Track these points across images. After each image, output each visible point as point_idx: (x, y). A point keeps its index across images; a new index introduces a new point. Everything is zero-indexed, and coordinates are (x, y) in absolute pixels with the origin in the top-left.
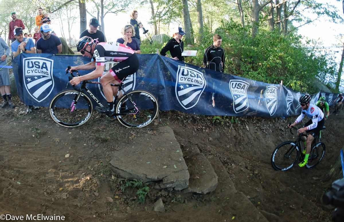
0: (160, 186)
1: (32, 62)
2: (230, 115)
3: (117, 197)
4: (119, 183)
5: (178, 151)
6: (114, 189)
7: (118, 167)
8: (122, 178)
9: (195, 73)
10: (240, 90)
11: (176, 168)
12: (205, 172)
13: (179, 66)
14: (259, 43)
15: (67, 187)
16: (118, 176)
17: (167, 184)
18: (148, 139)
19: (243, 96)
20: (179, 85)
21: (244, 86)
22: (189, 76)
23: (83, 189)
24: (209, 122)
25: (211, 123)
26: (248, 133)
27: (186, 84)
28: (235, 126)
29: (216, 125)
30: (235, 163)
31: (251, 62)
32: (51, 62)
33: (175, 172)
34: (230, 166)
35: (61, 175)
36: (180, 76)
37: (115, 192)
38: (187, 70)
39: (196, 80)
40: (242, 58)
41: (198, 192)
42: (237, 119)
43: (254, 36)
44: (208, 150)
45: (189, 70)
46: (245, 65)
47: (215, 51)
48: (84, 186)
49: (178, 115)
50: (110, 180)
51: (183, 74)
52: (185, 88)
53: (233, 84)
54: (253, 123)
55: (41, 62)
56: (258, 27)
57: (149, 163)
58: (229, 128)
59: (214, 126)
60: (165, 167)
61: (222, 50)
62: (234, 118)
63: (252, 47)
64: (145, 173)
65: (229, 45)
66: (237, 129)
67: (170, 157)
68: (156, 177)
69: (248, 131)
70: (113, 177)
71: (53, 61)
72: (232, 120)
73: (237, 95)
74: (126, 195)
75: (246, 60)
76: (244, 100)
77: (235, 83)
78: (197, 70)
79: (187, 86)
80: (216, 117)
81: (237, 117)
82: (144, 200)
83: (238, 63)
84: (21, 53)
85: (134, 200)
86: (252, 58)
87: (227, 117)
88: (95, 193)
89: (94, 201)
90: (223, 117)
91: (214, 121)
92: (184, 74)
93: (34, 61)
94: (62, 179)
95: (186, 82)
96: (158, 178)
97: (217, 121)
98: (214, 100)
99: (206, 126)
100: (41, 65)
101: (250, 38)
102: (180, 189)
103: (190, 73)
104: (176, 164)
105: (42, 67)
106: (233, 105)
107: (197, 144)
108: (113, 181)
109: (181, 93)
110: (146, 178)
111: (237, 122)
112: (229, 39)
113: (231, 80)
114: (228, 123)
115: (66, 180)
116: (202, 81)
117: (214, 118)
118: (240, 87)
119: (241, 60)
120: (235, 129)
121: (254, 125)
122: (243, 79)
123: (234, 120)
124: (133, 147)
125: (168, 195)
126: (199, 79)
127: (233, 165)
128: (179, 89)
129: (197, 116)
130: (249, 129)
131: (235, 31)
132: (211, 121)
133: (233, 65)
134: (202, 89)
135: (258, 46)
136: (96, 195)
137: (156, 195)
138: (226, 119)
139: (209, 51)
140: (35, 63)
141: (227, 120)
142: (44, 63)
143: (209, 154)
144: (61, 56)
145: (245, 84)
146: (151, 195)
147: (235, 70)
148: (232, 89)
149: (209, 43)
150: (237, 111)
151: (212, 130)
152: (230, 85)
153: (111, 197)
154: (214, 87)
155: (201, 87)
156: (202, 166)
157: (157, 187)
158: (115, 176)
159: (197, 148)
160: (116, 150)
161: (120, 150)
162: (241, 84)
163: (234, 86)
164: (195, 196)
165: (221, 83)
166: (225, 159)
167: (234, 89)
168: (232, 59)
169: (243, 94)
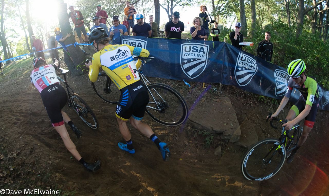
0: (220, 137)
1: (130, 42)
2: (272, 97)
3: (191, 142)
4: (193, 132)
5: (234, 115)
6: (189, 136)
7: (193, 121)
8: (195, 128)
9: (251, 60)
10: (282, 78)
11: (232, 126)
12: (250, 133)
13: (239, 53)
14: (301, 43)
15: (157, 132)
16: (193, 127)
17: (226, 136)
18: (213, 104)
19: (284, 83)
20: (237, 67)
21: (286, 76)
22: (246, 62)
23: (168, 134)
24: (256, 99)
25: (257, 101)
26: (283, 115)
27: (243, 67)
28: (274, 106)
29: (260, 103)
30: (270, 134)
31: (292, 58)
32: (145, 42)
33: (231, 128)
34: (266, 135)
35: (152, 124)
36: (240, 60)
37: (190, 138)
38: (245, 57)
39: (250, 66)
40: (285, 53)
41: (244, 146)
42: (277, 101)
43: (298, 36)
44: (253, 119)
45: (246, 57)
46: (287, 60)
47: (267, 45)
48: (169, 132)
49: (234, 90)
50: (188, 129)
51: (241, 59)
52: (242, 70)
53: (277, 73)
54: (288, 108)
55: (137, 43)
56: (302, 29)
57: (215, 120)
58: (270, 107)
59: (259, 103)
60: (226, 124)
61: (272, 44)
62: (274, 100)
63: (295, 46)
64: (212, 126)
65: (277, 41)
66: (275, 109)
67: (228, 118)
68: (219, 130)
69: (283, 112)
70: (189, 128)
71: (146, 42)
72: (273, 101)
73: (279, 82)
74: (197, 141)
75: (289, 55)
76: (284, 87)
77: (279, 72)
78: (252, 57)
79: (244, 69)
80: (261, 96)
81: (276, 100)
82: (209, 145)
83: (282, 57)
84: (121, 36)
85: (202, 145)
86: (294, 55)
87: (269, 98)
88: (176, 137)
89: (175, 143)
90: (266, 97)
91: (259, 99)
92: (243, 59)
93: (131, 41)
94: (153, 127)
95: (243, 65)
96: (220, 131)
97: (262, 99)
98: (261, 83)
99: (253, 102)
100: (137, 44)
101: (294, 37)
102: (233, 141)
103: (247, 59)
104: (232, 123)
105: (138, 46)
106: (275, 89)
107: (246, 114)
108: (189, 130)
109: (239, 73)
110: (212, 130)
111: (276, 103)
112: (277, 36)
113: (276, 70)
114: (270, 103)
115: (156, 127)
116: (255, 66)
117: (260, 97)
118: (282, 76)
119: (285, 55)
120: (274, 109)
121: (288, 109)
122: (285, 70)
123: (274, 102)
124: (203, 108)
125: (225, 145)
126: (253, 65)
127: (268, 135)
128: (237, 70)
129: (248, 93)
130: (284, 111)
131: (282, 29)
132: (257, 99)
133: (278, 58)
134: (254, 73)
135: (300, 45)
136: (177, 139)
137: (217, 143)
138: (268, 99)
139: (263, 44)
140: (132, 43)
141: (269, 101)
142: (139, 43)
143: (254, 123)
144: (153, 39)
145: (287, 75)
146: (214, 142)
147: (279, 62)
148: (276, 76)
149: (261, 37)
150: (277, 95)
151: (257, 105)
152: (275, 74)
153: (187, 141)
154: (263, 72)
155: (254, 71)
156: (249, 129)
157: (218, 138)
158: (191, 127)
159: (246, 116)
160: (191, 109)
161: (194, 109)
162: (283, 74)
163: (278, 75)
164: (242, 148)
165: (269, 70)
166: (263, 129)
167: (277, 77)
168: (278, 53)
169: (284, 82)
